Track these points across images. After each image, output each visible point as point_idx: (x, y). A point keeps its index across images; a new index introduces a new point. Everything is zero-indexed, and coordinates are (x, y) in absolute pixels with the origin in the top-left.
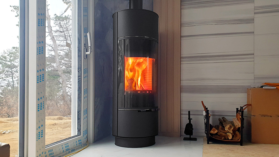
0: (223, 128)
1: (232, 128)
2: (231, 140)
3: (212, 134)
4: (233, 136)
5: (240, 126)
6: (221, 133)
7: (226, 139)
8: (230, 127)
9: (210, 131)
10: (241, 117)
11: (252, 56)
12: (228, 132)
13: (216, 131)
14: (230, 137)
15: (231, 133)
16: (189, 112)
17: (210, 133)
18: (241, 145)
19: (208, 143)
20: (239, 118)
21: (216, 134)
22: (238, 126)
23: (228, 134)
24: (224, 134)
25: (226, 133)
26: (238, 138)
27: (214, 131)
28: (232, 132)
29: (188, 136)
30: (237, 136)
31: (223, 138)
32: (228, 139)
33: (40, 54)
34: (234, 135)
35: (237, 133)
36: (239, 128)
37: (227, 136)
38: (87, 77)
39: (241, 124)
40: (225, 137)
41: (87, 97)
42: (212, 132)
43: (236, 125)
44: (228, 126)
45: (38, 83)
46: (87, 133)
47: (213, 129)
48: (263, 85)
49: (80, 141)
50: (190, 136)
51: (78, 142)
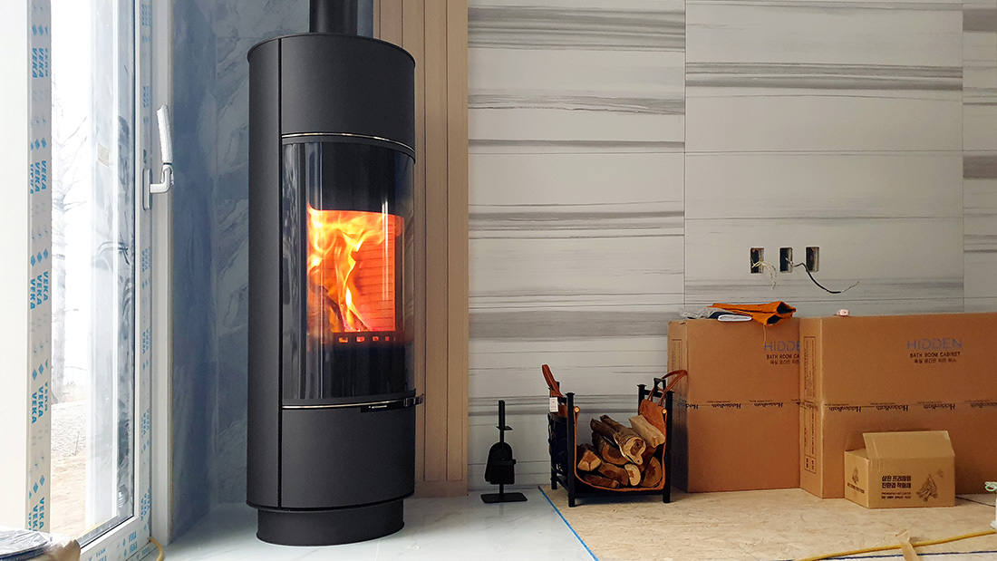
0: (615, 451)
1: (643, 450)
2: (638, 486)
3: (582, 473)
4: (643, 475)
5: (663, 439)
6: (610, 467)
7: (624, 486)
8: (638, 445)
9: (577, 464)
10: (665, 412)
11: (679, 219)
12: (629, 463)
13: (596, 462)
14: (635, 480)
15: (639, 464)
16: (502, 404)
17: (577, 468)
18: (667, 500)
19: (572, 504)
20: (662, 416)
21: (596, 471)
22: (657, 442)
23: (629, 468)
24: (617, 470)
25: (623, 466)
26: (659, 479)
27: (590, 463)
28: (641, 462)
29: (495, 489)
30: (654, 474)
31: (615, 483)
32: (630, 485)
33: (38, 190)
34: (646, 470)
35: (654, 462)
36: (660, 447)
37: (627, 475)
38: (149, 283)
39: (665, 433)
40: (619, 479)
41: (150, 364)
42: (584, 465)
43: (654, 439)
44: (631, 443)
45: (33, 306)
46: (150, 507)
47: (586, 454)
48: (717, 310)
49: (133, 536)
50: (501, 489)
51: (128, 544)
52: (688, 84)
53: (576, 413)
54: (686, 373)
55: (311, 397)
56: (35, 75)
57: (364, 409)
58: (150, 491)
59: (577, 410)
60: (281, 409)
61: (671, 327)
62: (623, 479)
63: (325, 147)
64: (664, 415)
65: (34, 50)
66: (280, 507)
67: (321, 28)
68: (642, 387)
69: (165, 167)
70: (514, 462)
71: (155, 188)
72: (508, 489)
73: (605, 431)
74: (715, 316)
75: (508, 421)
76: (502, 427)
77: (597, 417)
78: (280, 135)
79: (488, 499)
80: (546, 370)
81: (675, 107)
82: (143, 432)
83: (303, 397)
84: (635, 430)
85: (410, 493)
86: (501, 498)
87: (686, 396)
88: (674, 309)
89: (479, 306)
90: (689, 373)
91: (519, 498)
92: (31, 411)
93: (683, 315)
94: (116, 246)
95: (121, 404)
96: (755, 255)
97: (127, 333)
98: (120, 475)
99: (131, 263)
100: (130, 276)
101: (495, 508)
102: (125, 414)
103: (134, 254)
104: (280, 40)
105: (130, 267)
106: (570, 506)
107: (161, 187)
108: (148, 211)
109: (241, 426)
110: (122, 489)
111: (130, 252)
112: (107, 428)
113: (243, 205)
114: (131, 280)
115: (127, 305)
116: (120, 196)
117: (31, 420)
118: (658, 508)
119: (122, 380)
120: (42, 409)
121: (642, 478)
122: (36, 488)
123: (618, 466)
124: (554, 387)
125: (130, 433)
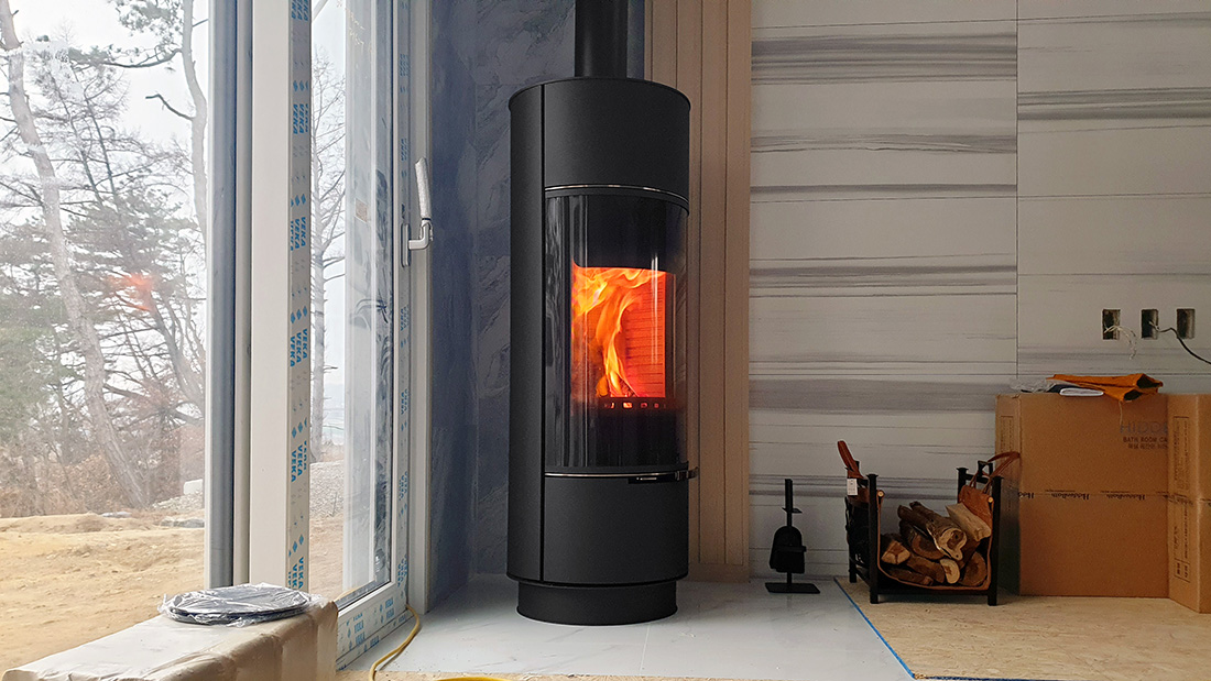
0: (928, 543)
1: (963, 543)
2: (957, 584)
3: (886, 566)
4: (962, 572)
5: (988, 531)
6: (921, 561)
7: (939, 584)
8: (956, 538)
9: (881, 555)
10: (991, 500)
12: (945, 557)
13: (904, 555)
14: (953, 578)
15: (958, 559)
16: (789, 483)
17: (881, 561)
18: (993, 602)
19: (874, 601)
20: (987, 505)
21: (904, 565)
22: (980, 535)
23: (945, 563)
24: (930, 565)
25: (937, 561)
26: (983, 576)
27: (897, 555)
28: (961, 557)
30: (976, 571)
31: (927, 579)
32: (946, 583)
33: (297, 246)
34: (966, 566)
35: (977, 558)
36: (985, 540)
37: (943, 571)
38: (408, 341)
39: (991, 524)
40: (933, 575)
41: (408, 425)
42: (889, 557)
43: (977, 532)
44: (948, 535)
45: (293, 364)
46: (407, 573)
47: (892, 545)
48: (1058, 382)
49: (389, 603)
50: (789, 578)
51: (385, 611)
52: (1020, 117)
53: (880, 498)
54: (1018, 455)
55: (576, 465)
56: (295, 132)
57: (632, 480)
58: (407, 556)
59: (880, 494)
60: (543, 476)
61: (999, 402)
62: (938, 577)
63: (591, 199)
64: (990, 504)
65: (295, 106)
66: (542, 581)
67: (587, 73)
68: (962, 471)
69: (424, 222)
70: (804, 549)
71: (414, 244)
72: (796, 579)
73: (916, 521)
74: (1056, 389)
75: (797, 502)
76: (789, 509)
77: (907, 504)
78: (543, 188)
79: (774, 589)
80: (842, 447)
81: (1005, 144)
82: (400, 495)
83: (566, 464)
84: (953, 520)
85: (683, 575)
86: (789, 589)
87: (1018, 483)
88: (1005, 380)
89: (761, 371)
90: (1023, 456)
91: (812, 590)
92: (291, 470)
93: (1015, 388)
94: (374, 303)
95: (379, 466)
96: (1109, 318)
97: (385, 392)
98: (377, 539)
99: (390, 321)
100: (389, 334)
101: (782, 599)
102: (383, 476)
103: (393, 312)
104: (543, 86)
105: (389, 325)
106: (872, 602)
107: (420, 243)
108: (407, 268)
109: (502, 492)
110: (379, 553)
111: (388, 310)
112: (365, 489)
113: (505, 262)
114: (389, 339)
115: (385, 364)
116: (378, 252)
117: (291, 478)
118: (981, 610)
119: (380, 440)
120: (302, 468)
121: (962, 576)
122: (295, 547)
123: (932, 560)
124: (852, 467)
125: (388, 496)
